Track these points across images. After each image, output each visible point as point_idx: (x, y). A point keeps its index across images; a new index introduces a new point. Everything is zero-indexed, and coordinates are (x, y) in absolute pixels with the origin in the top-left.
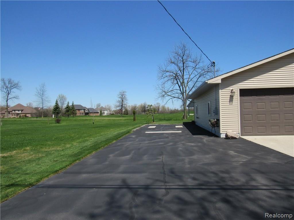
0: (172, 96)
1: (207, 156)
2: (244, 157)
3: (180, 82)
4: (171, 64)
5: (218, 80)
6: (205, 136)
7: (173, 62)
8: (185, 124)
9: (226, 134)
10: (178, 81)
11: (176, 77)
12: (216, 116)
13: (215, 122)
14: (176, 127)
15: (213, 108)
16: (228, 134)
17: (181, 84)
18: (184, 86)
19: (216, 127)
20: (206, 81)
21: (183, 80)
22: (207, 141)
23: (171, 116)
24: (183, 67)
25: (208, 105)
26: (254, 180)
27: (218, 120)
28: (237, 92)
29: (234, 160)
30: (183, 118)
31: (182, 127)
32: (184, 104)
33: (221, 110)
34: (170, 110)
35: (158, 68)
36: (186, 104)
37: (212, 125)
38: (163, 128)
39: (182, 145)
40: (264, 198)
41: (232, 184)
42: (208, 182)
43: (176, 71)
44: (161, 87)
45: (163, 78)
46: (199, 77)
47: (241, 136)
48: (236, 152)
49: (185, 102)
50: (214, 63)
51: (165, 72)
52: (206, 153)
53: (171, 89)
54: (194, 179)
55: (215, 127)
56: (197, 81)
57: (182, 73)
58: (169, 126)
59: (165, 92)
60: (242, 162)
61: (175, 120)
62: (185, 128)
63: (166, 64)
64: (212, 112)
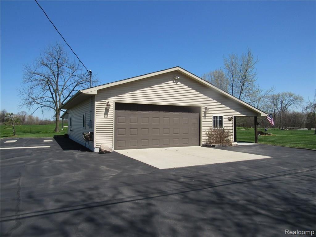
0: (42, 105)
1: (77, 173)
2: (115, 171)
3: (53, 88)
4: (42, 66)
5: (93, 91)
6: (78, 151)
7: (45, 64)
8: (56, 138)
9: (100, 148)
10: (51, 87)
11: (48, 82)
12: (90, 129)
13: (89, 135)
14: (45, 141)
15: (88, 121)
16: (102, 148)
17: (54, 91)
18: (57, 94)
19: (90, 141)
20: (81, 91)
21: (57, 87)
22: (78, 156)
23: (40, 128)
24: (57, 72)
25: (83, 117)
26: (120, 193)
27: (92, 134)
28: (112, 105)
29: (104, 175)
30: (55, 130)
31: (51, 141)
32: (57, 114)
33: (95, 123)
34: (39, 121)
35: (25, 69)
36: (59, 114)
37: (86, 138)
38: (26, 143)
39: (48, 162)
40: (127, 210)
41: (99, 201)
42: (74, 202)
43: (49, 75)
44: (27, 92)
45: (30, 81)
46: (76, 86)
47: (115, 150)
48: (107, 166)
49: (58, 113)
50: (91, 72)
51: (34, 74)
52: (76, 169)
53: (40, 96)
54: (57, 201)
55: (88, 141)
56: (73, 90)
57: (56, 78)
58: (35, 140)
59: (33, 98)
60: (111, 177)
61: (44, 133)
62: (56, 142)
63: (35, 65)
64: (87, 125)
